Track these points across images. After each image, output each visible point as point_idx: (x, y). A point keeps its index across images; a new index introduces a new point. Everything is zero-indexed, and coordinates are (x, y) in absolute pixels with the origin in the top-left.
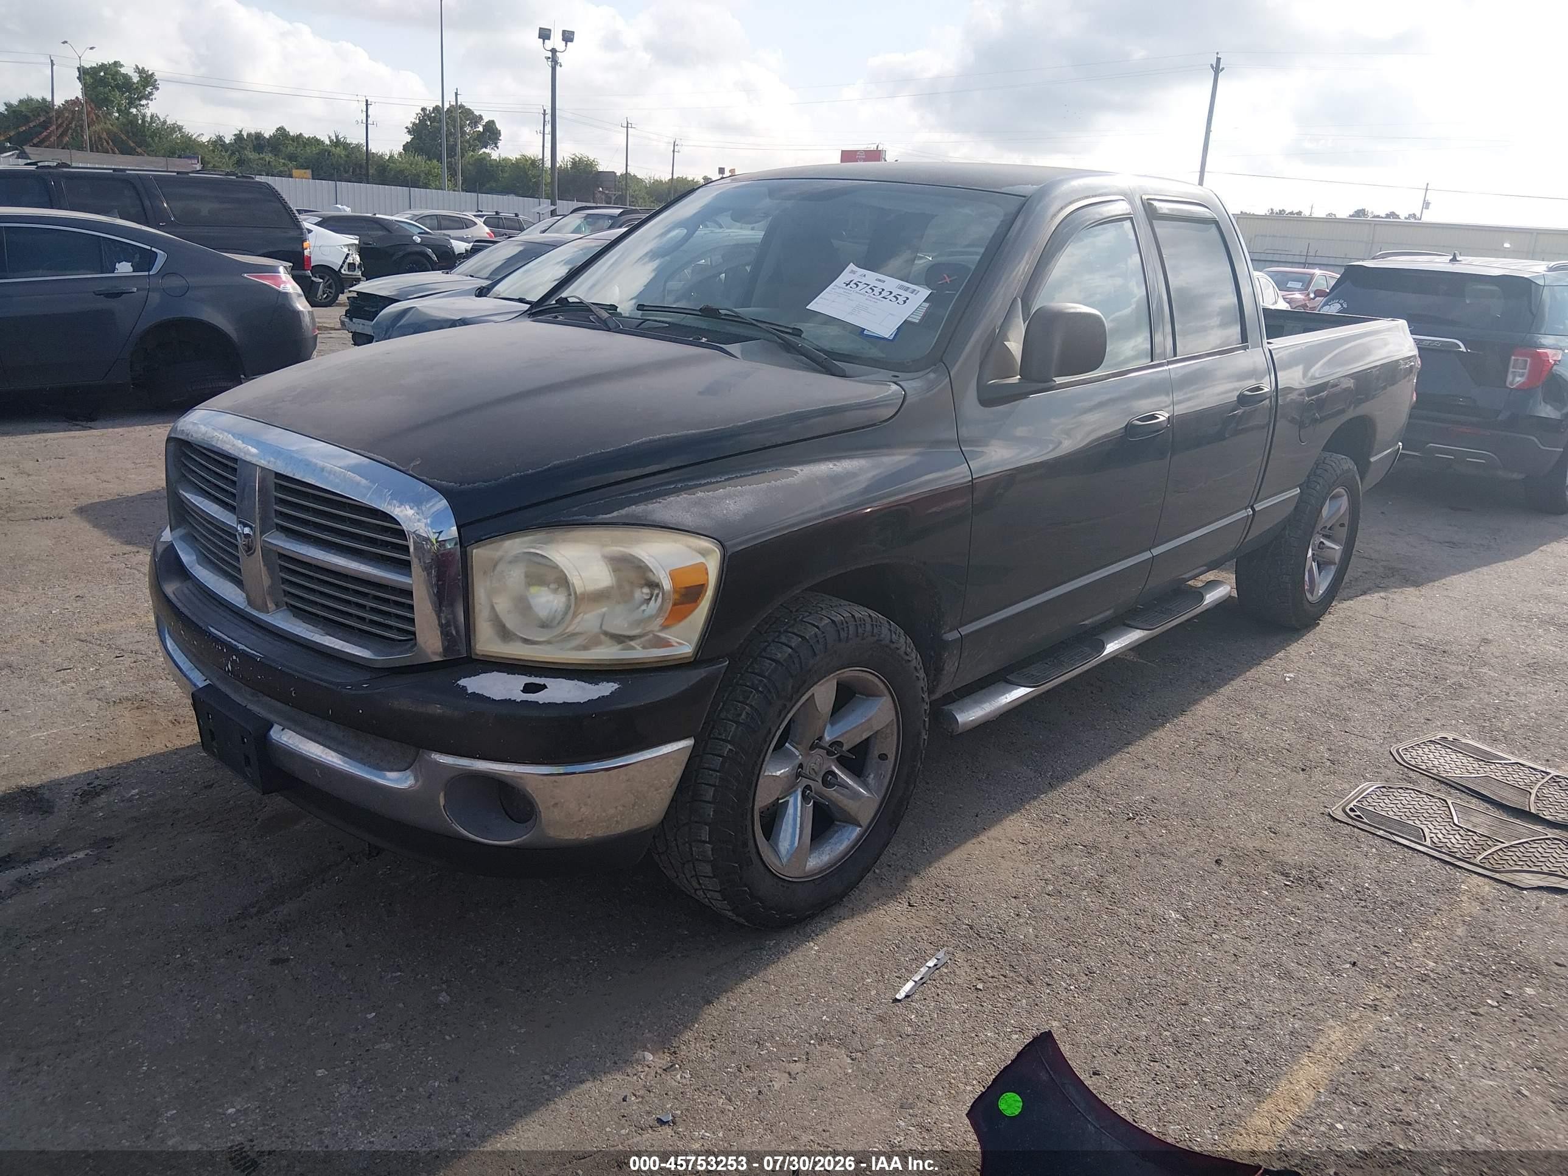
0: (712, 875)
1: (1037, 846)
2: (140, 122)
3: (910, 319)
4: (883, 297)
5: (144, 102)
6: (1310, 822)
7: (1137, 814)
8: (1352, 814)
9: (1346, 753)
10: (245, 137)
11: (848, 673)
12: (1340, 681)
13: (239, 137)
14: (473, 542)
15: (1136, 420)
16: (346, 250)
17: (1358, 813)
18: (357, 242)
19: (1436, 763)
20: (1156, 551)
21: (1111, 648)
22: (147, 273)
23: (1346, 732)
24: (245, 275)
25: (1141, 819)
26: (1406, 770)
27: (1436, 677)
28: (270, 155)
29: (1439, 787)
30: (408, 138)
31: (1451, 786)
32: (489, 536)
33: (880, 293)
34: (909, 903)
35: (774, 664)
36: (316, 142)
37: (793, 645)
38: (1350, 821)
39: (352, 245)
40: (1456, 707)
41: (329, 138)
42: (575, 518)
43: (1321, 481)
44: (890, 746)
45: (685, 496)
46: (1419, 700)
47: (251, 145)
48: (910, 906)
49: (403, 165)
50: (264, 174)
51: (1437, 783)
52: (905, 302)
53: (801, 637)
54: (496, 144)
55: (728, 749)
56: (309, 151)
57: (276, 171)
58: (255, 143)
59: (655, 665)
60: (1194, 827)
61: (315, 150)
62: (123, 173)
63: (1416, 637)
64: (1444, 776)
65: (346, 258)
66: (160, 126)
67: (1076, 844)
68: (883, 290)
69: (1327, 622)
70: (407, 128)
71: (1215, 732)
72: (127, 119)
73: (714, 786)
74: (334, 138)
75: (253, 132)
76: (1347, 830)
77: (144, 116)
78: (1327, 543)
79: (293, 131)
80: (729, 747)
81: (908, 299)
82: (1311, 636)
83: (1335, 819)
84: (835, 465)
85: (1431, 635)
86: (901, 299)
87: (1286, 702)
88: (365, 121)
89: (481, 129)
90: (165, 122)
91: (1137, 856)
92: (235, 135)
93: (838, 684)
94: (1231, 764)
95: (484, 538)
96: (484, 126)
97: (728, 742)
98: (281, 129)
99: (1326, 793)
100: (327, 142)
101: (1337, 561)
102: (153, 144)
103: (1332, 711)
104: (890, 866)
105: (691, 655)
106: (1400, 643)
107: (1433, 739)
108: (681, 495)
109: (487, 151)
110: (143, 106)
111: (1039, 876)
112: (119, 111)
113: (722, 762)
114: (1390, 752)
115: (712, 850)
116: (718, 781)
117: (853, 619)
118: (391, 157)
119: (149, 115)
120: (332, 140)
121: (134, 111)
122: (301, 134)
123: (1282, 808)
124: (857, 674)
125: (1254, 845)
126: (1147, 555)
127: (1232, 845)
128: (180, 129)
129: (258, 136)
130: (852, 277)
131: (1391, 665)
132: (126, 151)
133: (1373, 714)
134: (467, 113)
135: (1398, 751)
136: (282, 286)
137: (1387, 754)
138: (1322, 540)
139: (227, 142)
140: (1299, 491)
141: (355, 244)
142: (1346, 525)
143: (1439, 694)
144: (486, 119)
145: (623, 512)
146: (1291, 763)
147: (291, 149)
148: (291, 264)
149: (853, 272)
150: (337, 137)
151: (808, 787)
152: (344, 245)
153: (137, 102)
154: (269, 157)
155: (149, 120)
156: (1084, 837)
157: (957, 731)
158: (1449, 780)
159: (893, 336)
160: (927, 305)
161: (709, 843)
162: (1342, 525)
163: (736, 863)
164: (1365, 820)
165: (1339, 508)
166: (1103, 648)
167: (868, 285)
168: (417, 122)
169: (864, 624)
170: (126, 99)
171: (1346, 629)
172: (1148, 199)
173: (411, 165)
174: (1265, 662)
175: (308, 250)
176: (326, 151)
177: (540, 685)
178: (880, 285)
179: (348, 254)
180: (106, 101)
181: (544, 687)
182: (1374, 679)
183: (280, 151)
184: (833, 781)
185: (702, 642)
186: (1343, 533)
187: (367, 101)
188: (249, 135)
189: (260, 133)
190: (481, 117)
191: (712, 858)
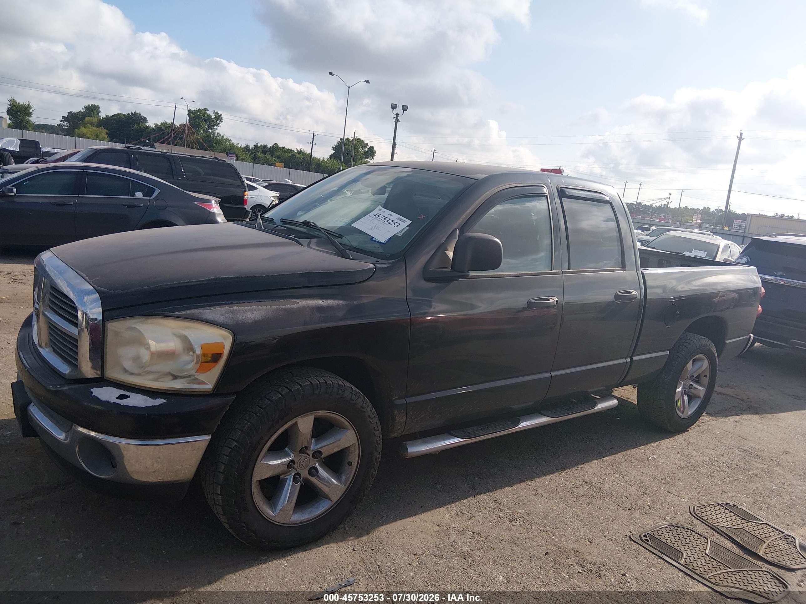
0: (222, 513)
1: (445, 528)
2: (212, 136)
3: (397, 234)
4: (389, 223)
5: (215, 127)
6: (616, 539)
7: (514, 520)
8: (644, 538)
9: (661, 504)
10: (259, 146)
11: (321, 413)
12: (682, 463)
13: (256, 146)
14: (109, 319)
15: (534, 300)
16: (272, 199)
17: (648, 538)
18: (278, 195)
19: (714, 517)
20: (554, 374)
21: (524, 425)
22: (149, 198)
23: (669, 492)
24: (195, 203)
25: (515, 523)
26: (693, 518)
27: (744, 469)
28: (269, 156)
29: (708, 531)
30: (333, 152)
31: (716, 531)
32: (118, 317)
33: (388, 221)
34: (354, 548)
35: (269, 402)
36: (291, 151)
37: (283, 393)
38: (640, 542)
39: (276, 196)
40: (746, 487)
41: (297, 149)
42: (164, 313)
43: (685, 349)
44: (354, 458)
45: (227, 308)
46: (725, 480)
47: (261, 150)
48: (353, 550)
49: (328, 164)
50: (265, 164)
51: (709, 528)
52: (398, 226)
53: (289, 389)
54: (373, 157)
55: (234, 444)
56: (286, 155)
57: (270, 163)
58: (263, 149)
59: (189, 393)
60: (544, 531)
61: (290, 155)
62: (194, 158)
63: (744, 445)
64: (714, 525)
65: (272, 202)
66: (220, 139)
67: (469, 531)
68: (390, 219)
69: (694, 431)
70: (333, 147)
71: (589, 482)
72: (206, 134)
73: (224, 464)
74: (299, 150)
75: (263, 144)
76: (636, 546)
77: (214, 133)
78: (695, 385)
79: (281, 145)
80: (235, 443)
81: (400, 224)
82: (679, 437)
83: (631, 540)
84: (323, 301)
85: (753, 445)
86: (396, 224)
87: (642, 471)
88: (311, 143)
89: (367, 150)
90: (223, 137)
91: (500, 542)
92: (254, 145)
93: (314, 419)
94: (587, 500)
95: (115, 318)
96: (368, 149)
97: (236, 441)
98: (276, 144)
99: (636, 524)
100: (296, 151)
101: (702, 397)
102: (216, 147)
103: (667, 479)
104: (356, 527)
105: (211, 390)
106: (732, 447)
107: (720, 503)
108: (225, 307)
109: (368, 160)
110: (215, 129)
111: (436, 545)
112: (203, 130)
113: (230, 451)
114: (689, 507)
115: (222, 499)
116: (227, 462)
117: (325, 384)
118: (324, 160)
119: (216, 133)
120: (297, 151)
121: (210, 131)
122: (284, 147)
123: (603, 529)
124: (328, 414)
125: (574, 547)
126: (548, 375)
127: (560, 545)
128: (229, 140)
129: (265, 146)
130: (379, 213)
131: (719, 459)
132: (203, 148)
133: (691, 484)
134: (360, 141)
135: (694, 508)
136: (212, 209)
137: (687, 507)
138: (691, 383)
139: (251, 148)
140: (669, 353)
141: (278, 196)
142: (708, 376)
143: (740, 478)
144: (369, 146)
145: (189, 312)
146: (624, 505)
147: (279, 153)
148: (220, 200)
149: (380, 210)
150: (300, 149)
151: (298, 474)
152: (272, 196)
153: (212, 127)
154: (268, 156)
155: (216, 135)
156: (476, 528)
157: (407, 456)
158: (716, 527)
159: (385, 242)
160: (408, 228)
161: (220, 495)
162: (705, 376)
163: (237, 509)
164: (650, 543)
165: (702, 366)
166: (518, 423)
167: (384, 216)
168: (338, 145)
169: (333, 388)
170: (208, 125)
171: (703, 435)
172: (561, 187)
173: (332, 164)
174: (642, 447)
175: (247, 196)
176: (294, 155)
177: (127, 396)
178: (389, 217)
179: (273, 201)
180: (199, 126)
181: (129, 397)
182: (704, 465)
183: (274, 154)
184: (315, 473)
185: (218, 384)
186: (706, 381)
187: (314, 133)
188: (261, 146)
189: (266, 145)
190: (367, 144)
191: (222, 504)
